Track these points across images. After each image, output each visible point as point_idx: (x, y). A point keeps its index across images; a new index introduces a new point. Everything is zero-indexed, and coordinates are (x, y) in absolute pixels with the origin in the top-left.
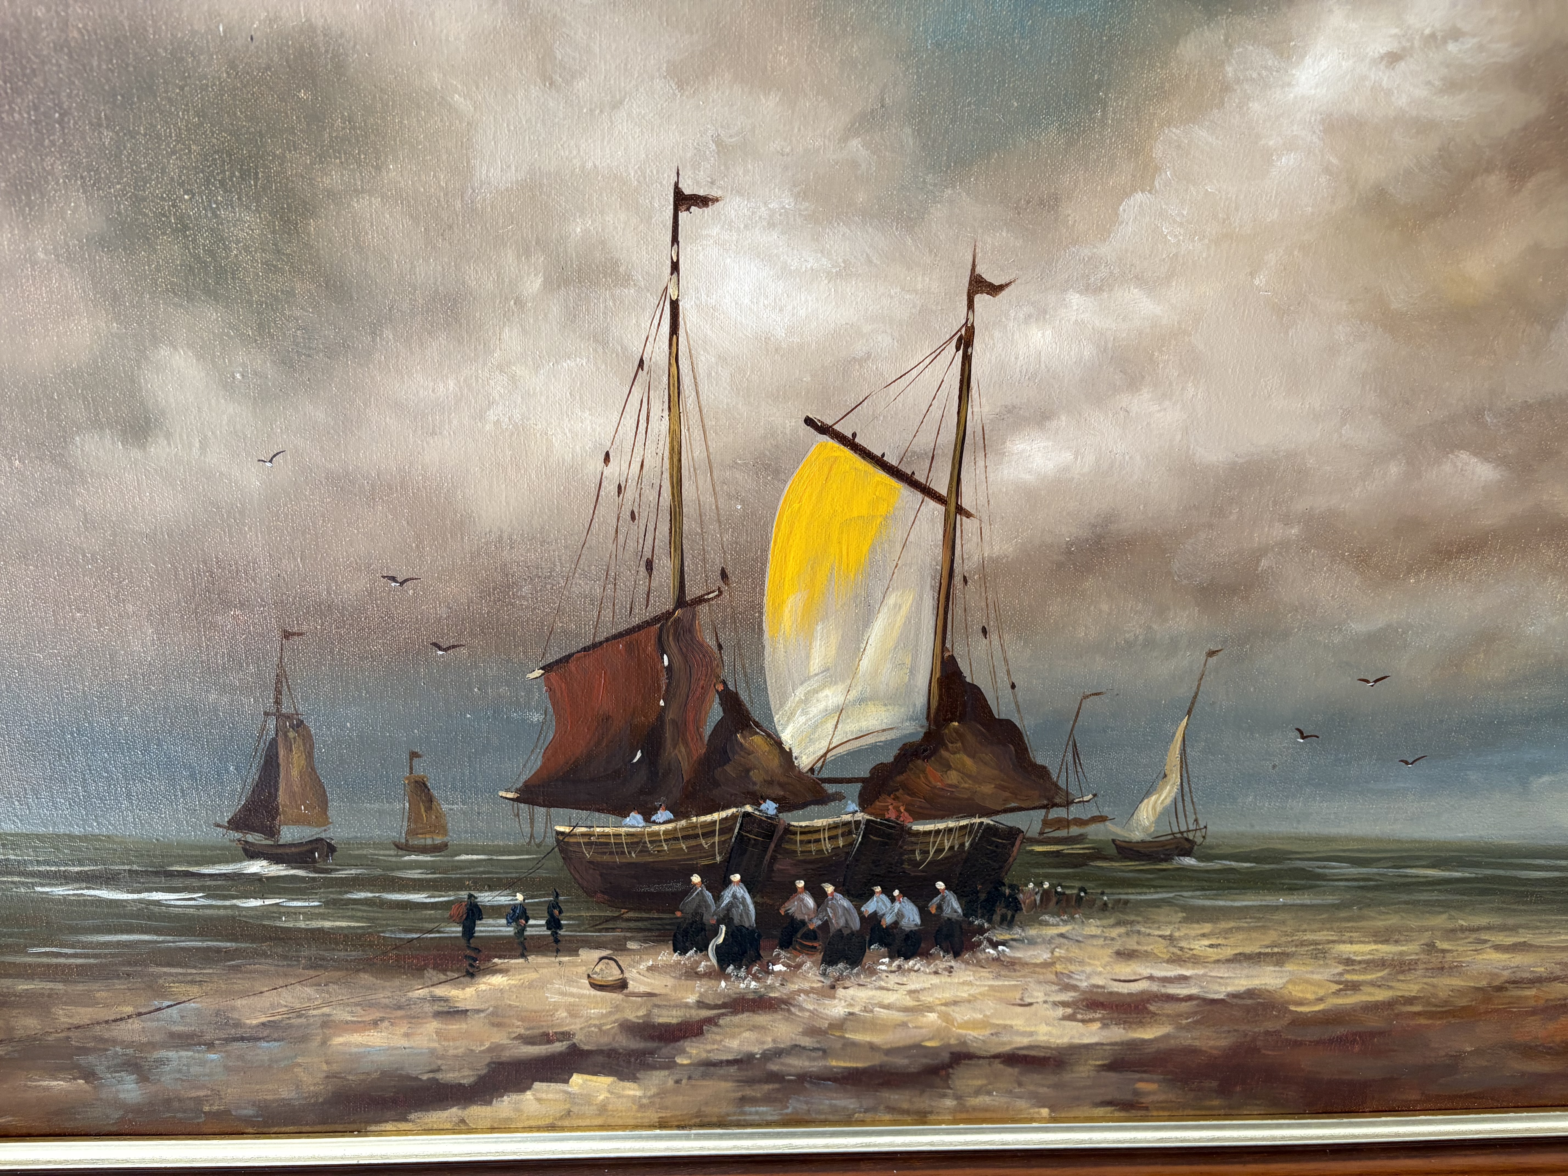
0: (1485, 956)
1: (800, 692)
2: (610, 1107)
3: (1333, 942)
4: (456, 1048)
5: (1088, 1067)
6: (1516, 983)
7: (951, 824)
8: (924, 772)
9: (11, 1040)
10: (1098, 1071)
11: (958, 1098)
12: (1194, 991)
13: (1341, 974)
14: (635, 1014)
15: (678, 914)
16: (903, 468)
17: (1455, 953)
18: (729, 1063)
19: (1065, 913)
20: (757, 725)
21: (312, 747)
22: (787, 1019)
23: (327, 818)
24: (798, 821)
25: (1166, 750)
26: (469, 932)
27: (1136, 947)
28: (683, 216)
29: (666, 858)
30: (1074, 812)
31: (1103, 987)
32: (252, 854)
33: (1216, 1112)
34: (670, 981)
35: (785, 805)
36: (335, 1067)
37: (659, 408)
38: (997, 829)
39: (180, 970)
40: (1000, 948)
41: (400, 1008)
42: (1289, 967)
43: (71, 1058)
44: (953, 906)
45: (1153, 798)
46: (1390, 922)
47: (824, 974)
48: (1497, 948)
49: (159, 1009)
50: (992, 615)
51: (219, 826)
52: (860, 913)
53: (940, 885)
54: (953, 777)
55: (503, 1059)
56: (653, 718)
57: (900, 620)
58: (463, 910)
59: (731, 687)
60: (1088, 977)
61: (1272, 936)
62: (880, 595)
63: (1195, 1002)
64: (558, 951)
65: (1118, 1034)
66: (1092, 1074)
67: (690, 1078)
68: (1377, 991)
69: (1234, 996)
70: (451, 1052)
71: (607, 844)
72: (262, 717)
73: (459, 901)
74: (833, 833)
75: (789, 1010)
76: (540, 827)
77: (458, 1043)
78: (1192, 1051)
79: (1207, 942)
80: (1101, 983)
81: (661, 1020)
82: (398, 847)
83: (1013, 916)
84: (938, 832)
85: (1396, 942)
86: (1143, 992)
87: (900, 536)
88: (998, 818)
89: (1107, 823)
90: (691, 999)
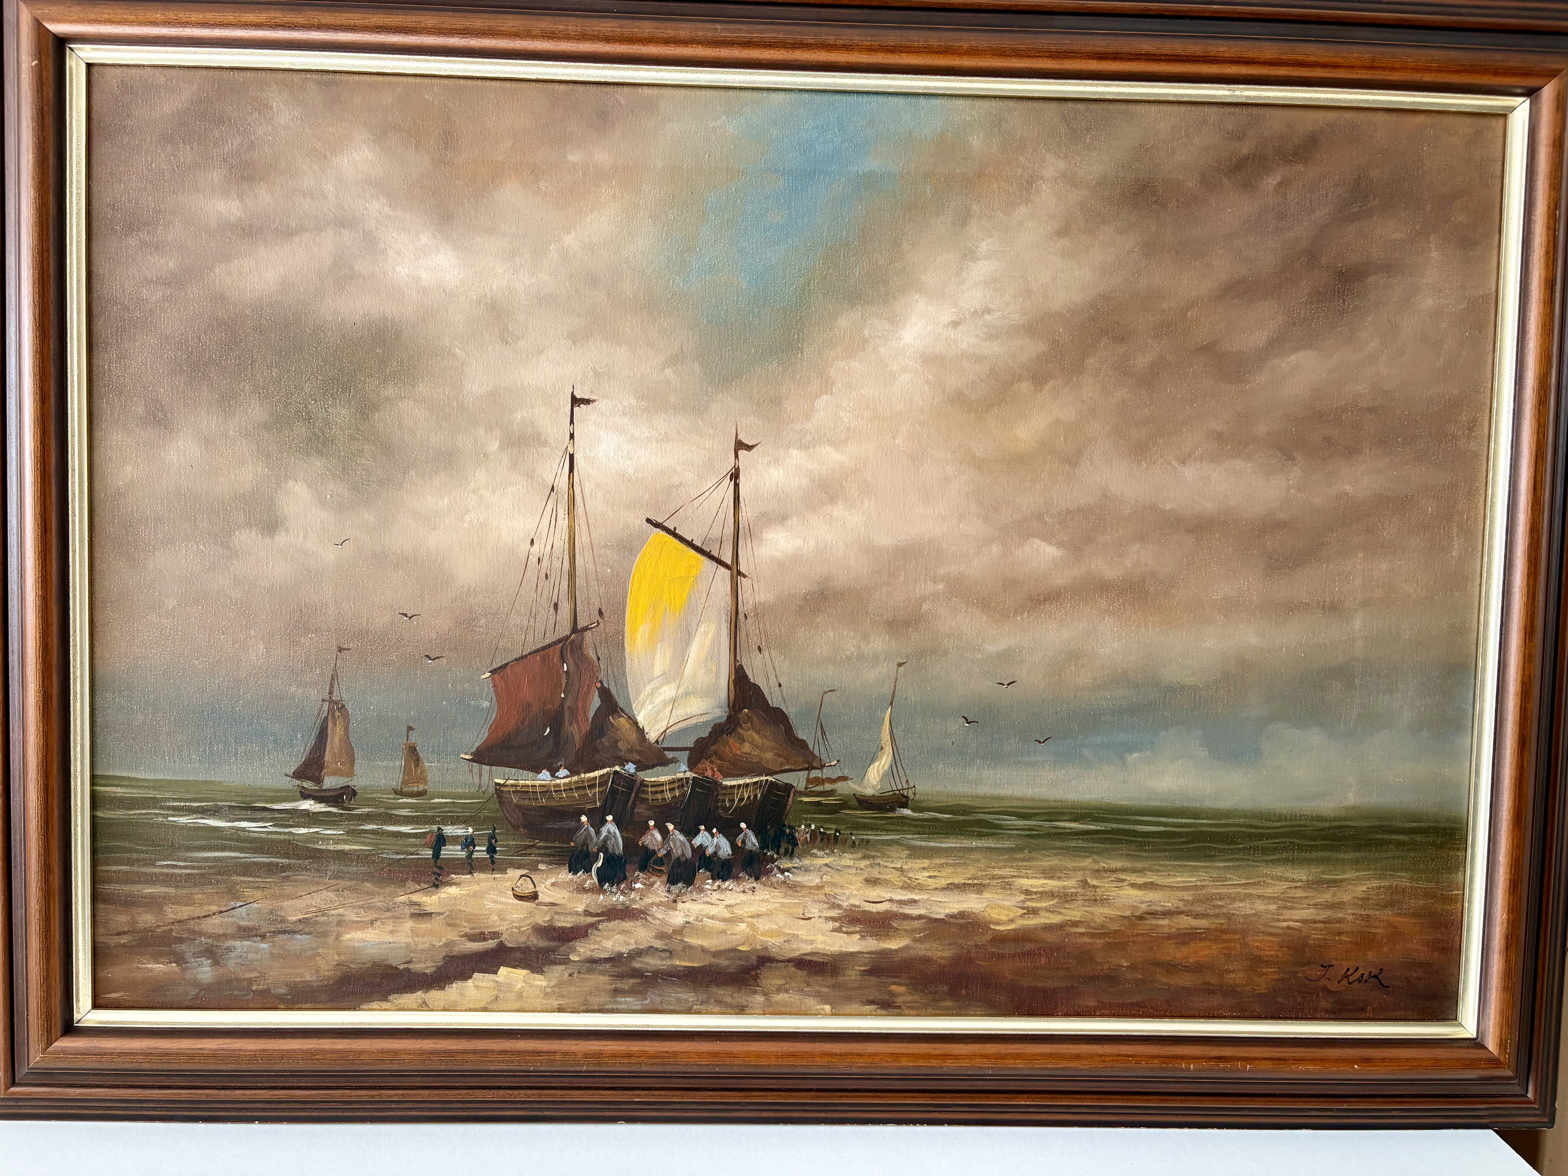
0: (1125, 892)
1: (648, 689)
2: (525, 995)
3: (1015, 876)
4: (423, 943)
5: (855, 972)
6: (1153, 914)
7: (748, 781)
8: (727, 743)
10: (863, 976)
11: (766, 994)
12: (922, 912)
13: (1023, 901)
14: (542, 919)
15: (572, 844)
16: (704, 547)
17: (1103, 889)
18: (607, 960)
19: (827, 847)
20: (622, 710)
21: (349, 722)
22: (644, 926)
23: (353, 771)
24: (650, 777)
25: (880, 729)
26: (436, 855)
27: (878, 876)
28: (576, 409)
29: (565, 803)
30: (826, 773)
31: (859, 907)
32: (305, 796)
33: (949, 1012)
35: (641, 767)
36: (343, 958)
37: (562, 513)
38: (777, 784)
39: (251, 879)
40: (786, 874)
41: (388, 910)
42: (987, 895)
44: (752, 841)
45: (877, 764)
46: (1052, 863)
47: (668, 891)
48: (1133, 886)
49: (234, 908)
50: (764, 639)
51: (287, 775)
52: (691, 845)
53: (743, 825)
54: (747, 748)
55: (455, 953)
56: (558, 704)
57: (708, 642)
58: (434, 838)
59: (606, 685)
60: (848, 898)
61: (971, 871)
62: (695, 626)
63: (924, 921)
65: (872, 944)
66: (859, 977)
67: (579, 972)
68: (1052, 916)
69: (952, 916)
70: (420, 947)
71: (527, 792)
72: (320, 703)
73: (431, 832)
74: (672, 786)
75: (645, 918)
76: (485, 777)
77: (424, 939)
78: (927, 960)
79: (927, 874)
80: (857, 903)
81: (560, 925)
82: (396, 792)
83: (793, 850)
84: (739, 786)
86: (886, 912)
87: (705, 590)
88: (778, 776)
89: (849, 782)
90: (580, 908)
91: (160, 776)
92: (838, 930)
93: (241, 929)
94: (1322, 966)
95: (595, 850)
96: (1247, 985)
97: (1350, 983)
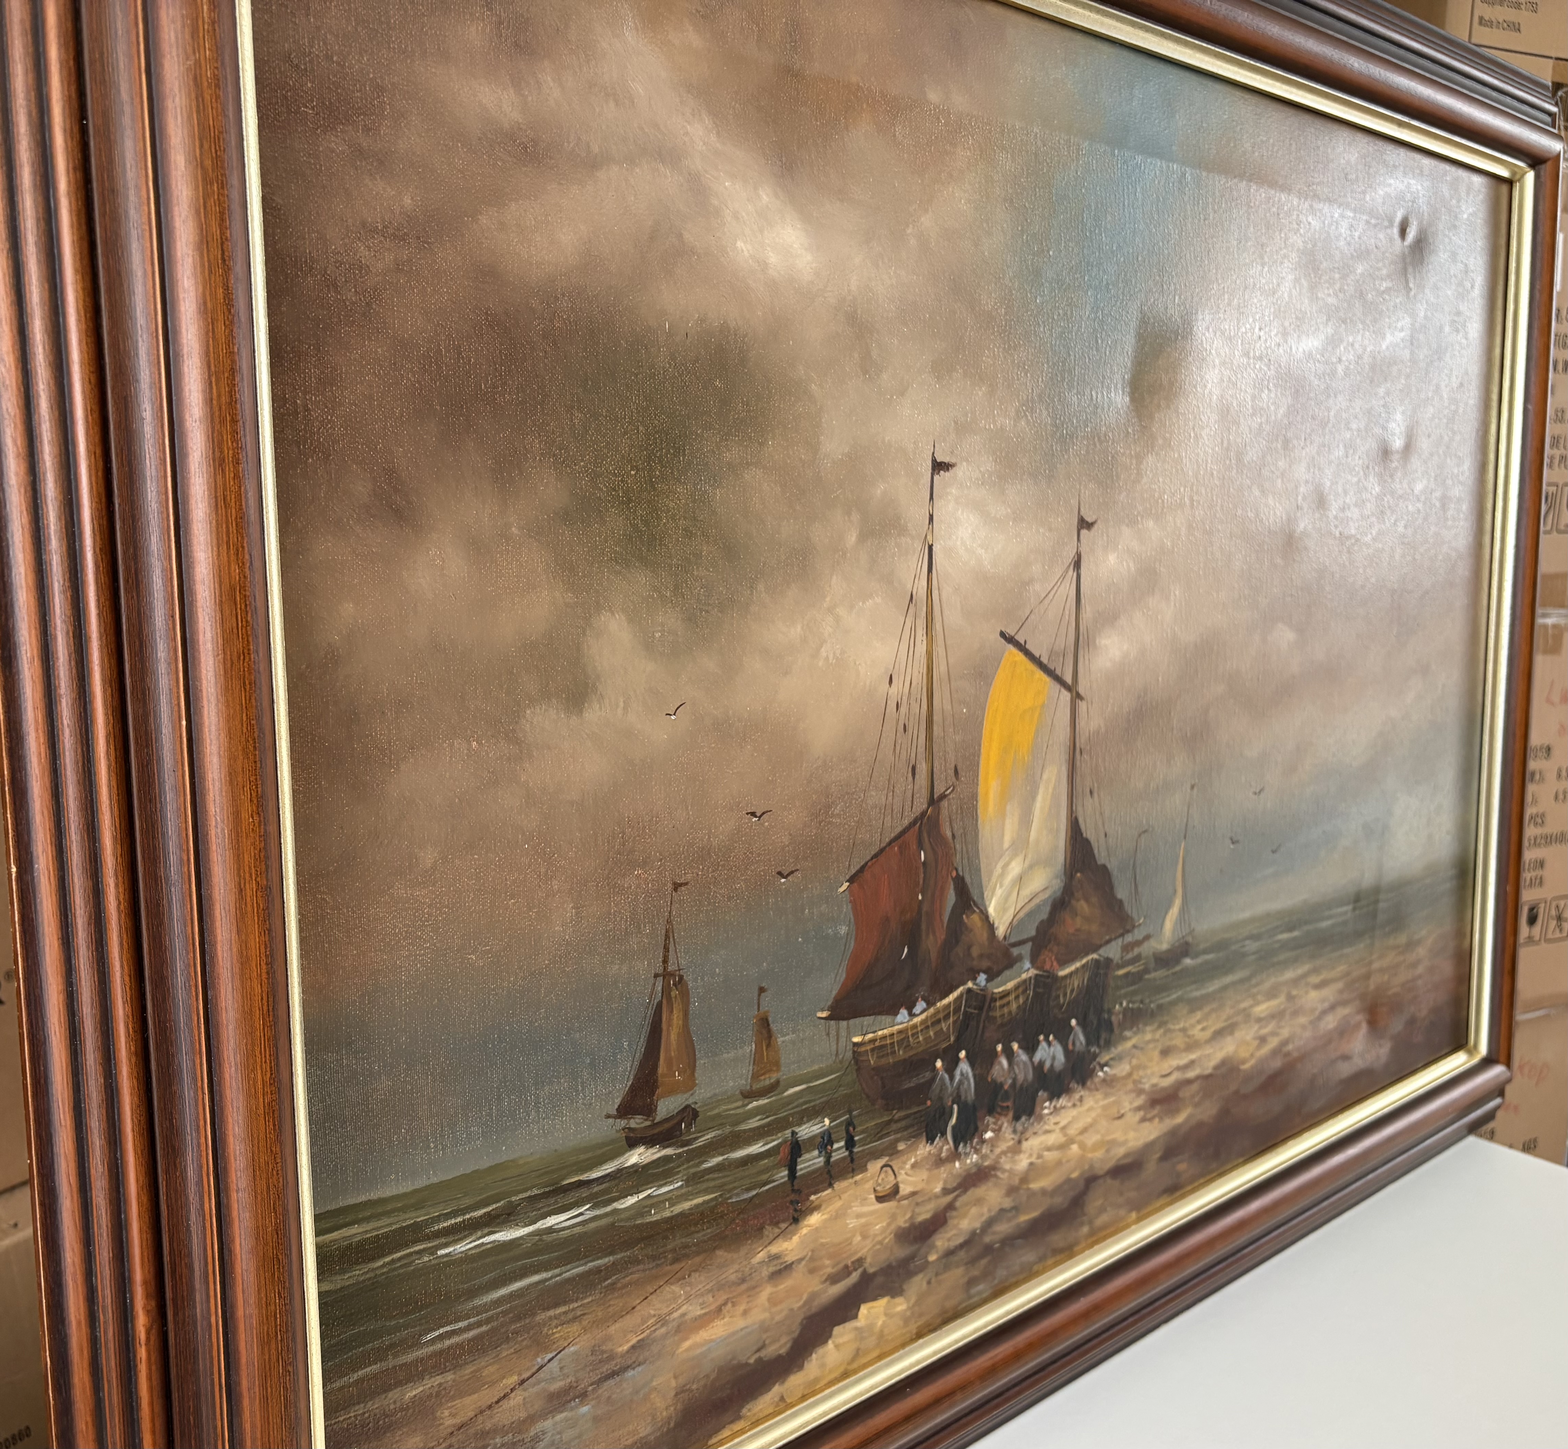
1: (999, 868)
2: (885, 1332)
3: (1252, 1006)
4: (780, 1313)
5: (1153, 1163)
7: (1078, 965)
8: (1064, 921)
10: (1158, 1165)
11: (1090, 1222)
12: (1198, 1071)
13: (1258, 1032)
14: (903, 1219)
18: (961, 1246)
20: (975, 903)
21: (688, 1003)
22: (994, 1185)
23: (694, 1081)
24: (998, 987)
25: (1177, 867)
27: (1169, 1043)
28: (936, 478)
29: (921, 1049)
30: (1136, 935)
31: (1157, 1085)
32: (632, 1143)
34: (924, 1174)
36: (682, 1379)
37: (921, 632)
38: (1100, 962)
39: (563, 1309)
40: (1105, 1069)
41: (743, 1281)
42: (1237, 1034)
45: (1171, 913)
49: (541, 1368)
51: (608, 1116)
52: (1033, 1063)
54: (1078, 922)
55: (815, 1310)
56: (914, 912)
57: (1050, 792)
59: (961, 872)
60: (1149, 1079)
61: (1227, 1012)
62: (1038, 771)
63: (1199, 1081)
64: (853, 1170)
65: (1166, 1124)
66: (1155, 1168)
67: (937, 1276)
68: (1274, 1039)
69: (1217, 1067)
70: (777, 1318)
71: (885, 1046)
72: (652, 980)
74: (1017, 992)
75: (996, 1175)
76: (842, 1039)
77: (782, 1305)
78: (1201, 1125)
79: (1200, 1027)
80: (1155, 1082)
81: (920, 1219)
82: (744, 1095)
84: (1071, 974)
85: (1276, 996)
86: (1175, 1082)
87: (1049, 721)
88: (1100, 952)
89: (1151, 940)
90: (938, 1189)
91: (421, 1183)
92: (1143, 1120)
93: (552, 1397)
95: (950, 1104)
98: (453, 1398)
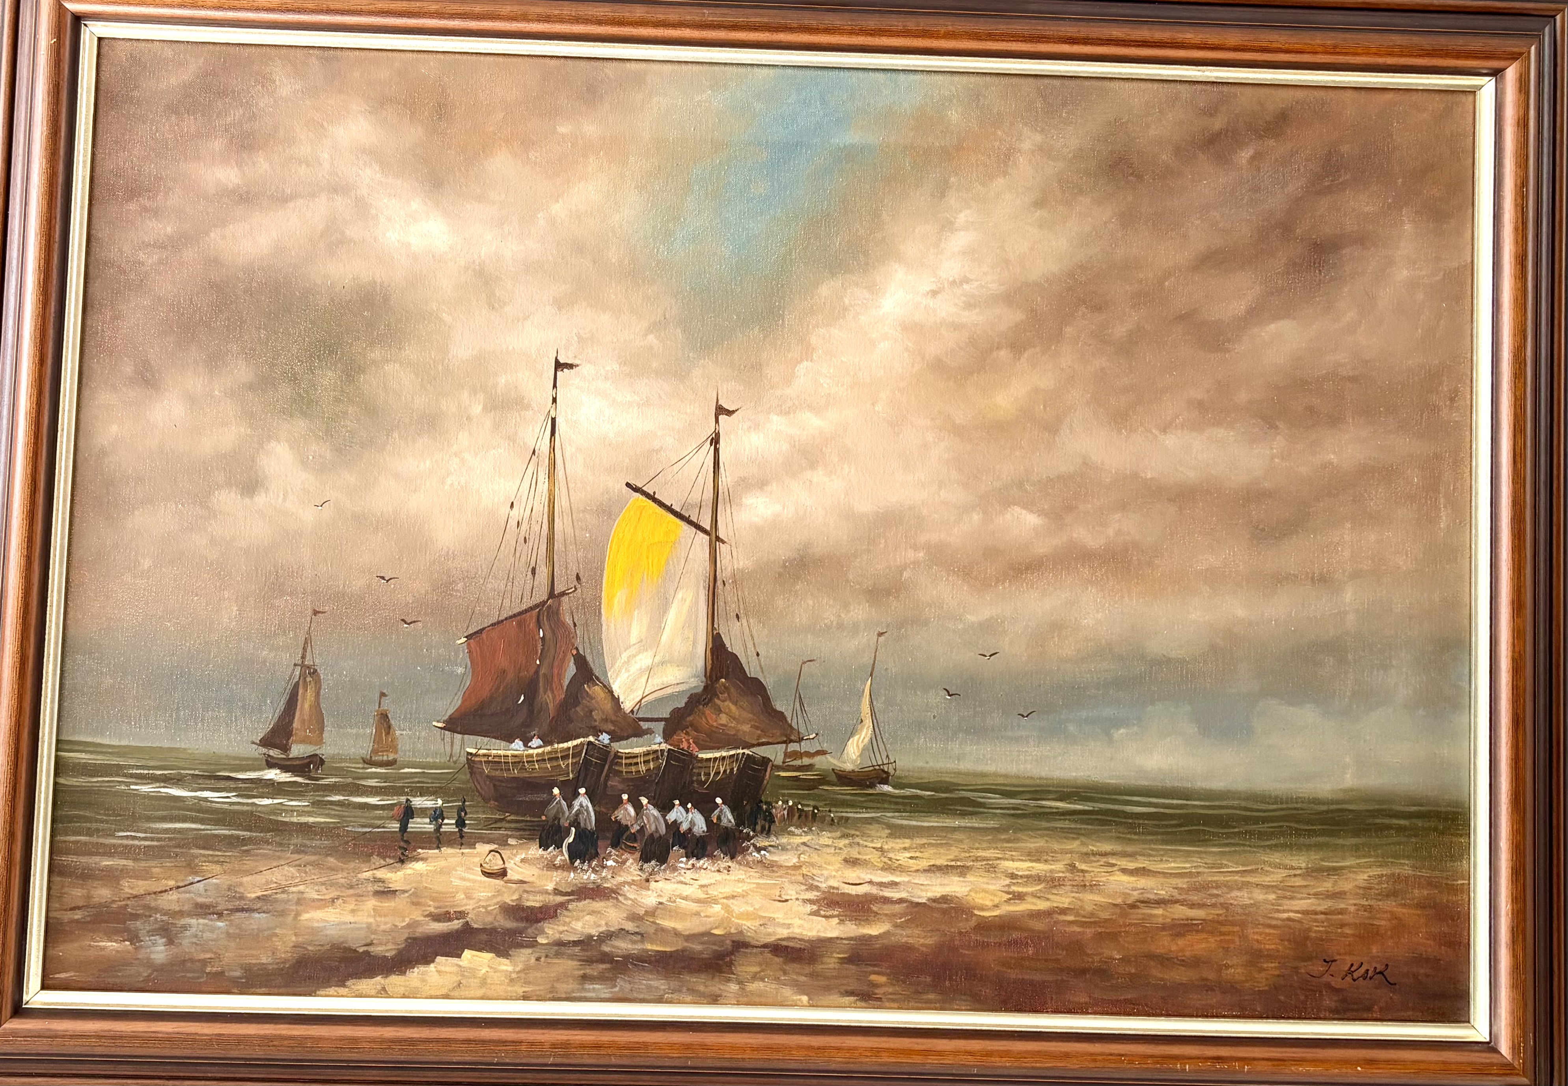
0: (1116, 878)
1: (625, 656)
2: (489, 981)
3: (999, 859)
4: (386, 923)
5: (833, 960)
6: (1146, 902)
7: (724, 754)
8: (704, 714)
9: (87, 906)
10: (841, 963)
11: (740, 983)
12: (903, 895)
13: (1009, 886)
14: (510, 898)
15: (544, 818)
16: (683, 512)
17: (1092, 874)
18: (575, 943)
19: (805, 826)
20: (597, 678)
21: (320, 688)
22: (615, 906)
23: (322, 739)
24: (624, 748)
25: (860, 701)
26: (404, 828)
27: (858, 856)
28: (559, 373)
29: (536, 775)
30: (805, 746)
31: (837, 889)
32: (271, 764)
33: (932, 1005)
34: (535, 871)
35: (615, 738)
37: (543, 476)
38: (755, 757)
39: (211, 853)
40: (763, 852)
41: (351, 887)
42: (970, 878)
43: (125, 923)
44: (728, 817)
45: (856, 737)
46: (1038, 845)
47: (641, 870)
48: (1124, 871)
49: (192, 883)
50: (742, 606)
51: (253, 743)
52: (666, 821)
53: (719, 800)
54: (723, 719)
55: (417, 935)
56: (532, 671)
57: (685, 609)
58: (402, 810)
59: (581, 652)
60: (827, 879)
61: (954, 852)
62: (673, 592)
63: (905, 905)
64: (462, 844)
65: (851, 930)
66: (837, 966)
67: (547, 956)
68: (1038, 901)
69: (934, 900)
70: (382, 927)
71: (500, 762)
72: (292, 667)
73: (399, 804)
74: (647, 758)
75: (617, 898)
76: (457, 748)
77: (387, 919)
78: (908, 948)
79: (909, 855)
80: (835, 885)
81: (529, 904)
82: (365, 761)
83: (770, 828)
84: (715, 759)
85: (1046, 861)
86: (866, 895)
87: (683, 555)
88: (754, 750)
89: (828, 756)
90: (550, 887)
91: (124, 743)
93: (198, 906)
94: (1325, 961)
95: (567, 825)
96: (1247, 981)
97: (1354, 980)
98: (131, 877)
